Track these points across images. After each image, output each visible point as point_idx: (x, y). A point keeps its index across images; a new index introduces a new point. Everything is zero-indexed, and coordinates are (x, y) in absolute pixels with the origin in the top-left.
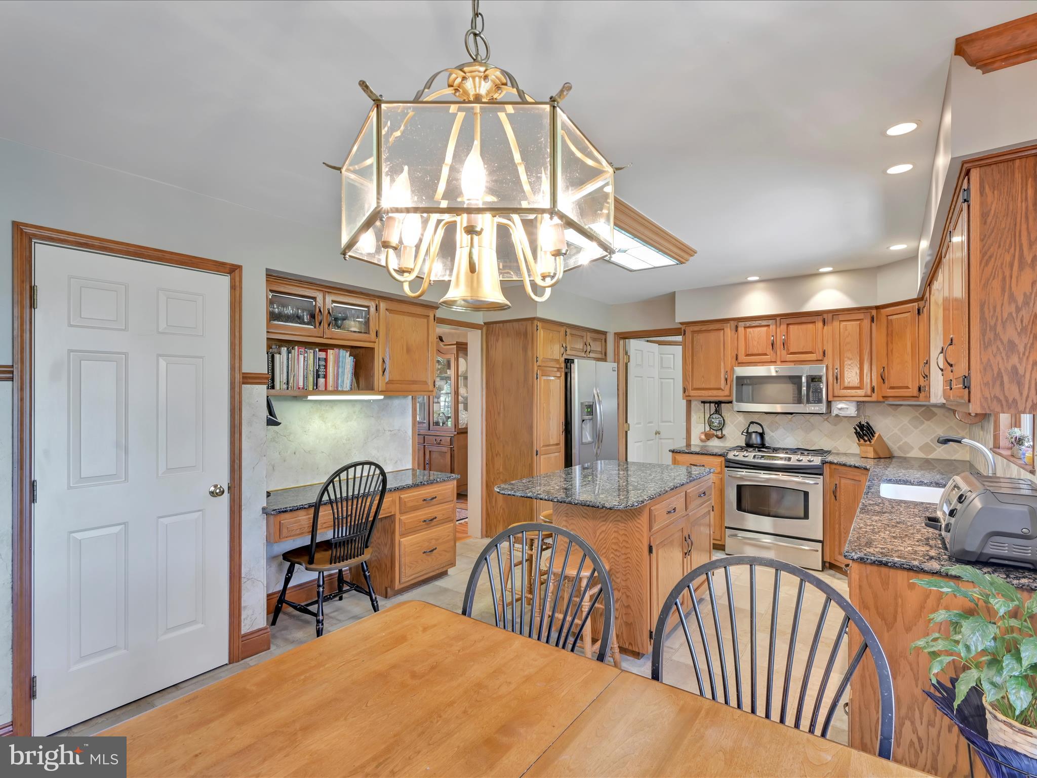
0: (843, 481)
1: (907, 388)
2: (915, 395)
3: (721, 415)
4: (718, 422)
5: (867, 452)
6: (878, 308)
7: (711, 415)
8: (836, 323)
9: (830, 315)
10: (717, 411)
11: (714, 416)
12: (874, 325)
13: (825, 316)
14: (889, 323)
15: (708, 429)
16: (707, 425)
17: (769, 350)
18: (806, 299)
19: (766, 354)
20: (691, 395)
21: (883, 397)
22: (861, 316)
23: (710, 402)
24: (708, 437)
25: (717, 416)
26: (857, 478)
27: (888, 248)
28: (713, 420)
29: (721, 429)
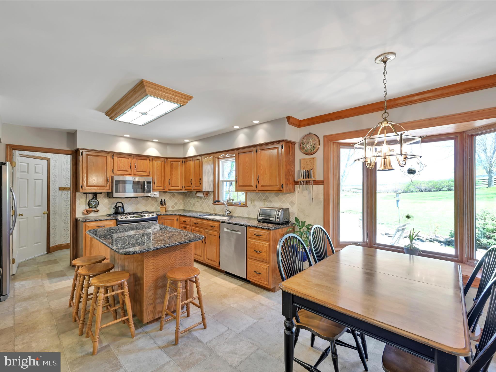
0: (165, 221)
1: (178, 187)
2: (181, 189)
3: (96, 200)
4: (95, 203)
5: (163, 210)
6: (167, 158)
7: (90, 200)
8: (154, 161)
9: (152, 158)
10: (94, 198)
11: (92, 201)
12: (165, 164)
13: (150, 158)
14: (172, 165)
15: (88, 208)
16: (87, 205)
17: (128, 169)
18: (145, 150)
19: (127, 171)
20: (86, 189)
21: (169, 190)
22: (162, 160)
23: (90, 193)
24: (88, 212)
25: (94, 200)
26: (172, 219)
27: (184, 140)
28: (92, 203)
29: (96, 207)
